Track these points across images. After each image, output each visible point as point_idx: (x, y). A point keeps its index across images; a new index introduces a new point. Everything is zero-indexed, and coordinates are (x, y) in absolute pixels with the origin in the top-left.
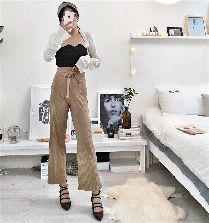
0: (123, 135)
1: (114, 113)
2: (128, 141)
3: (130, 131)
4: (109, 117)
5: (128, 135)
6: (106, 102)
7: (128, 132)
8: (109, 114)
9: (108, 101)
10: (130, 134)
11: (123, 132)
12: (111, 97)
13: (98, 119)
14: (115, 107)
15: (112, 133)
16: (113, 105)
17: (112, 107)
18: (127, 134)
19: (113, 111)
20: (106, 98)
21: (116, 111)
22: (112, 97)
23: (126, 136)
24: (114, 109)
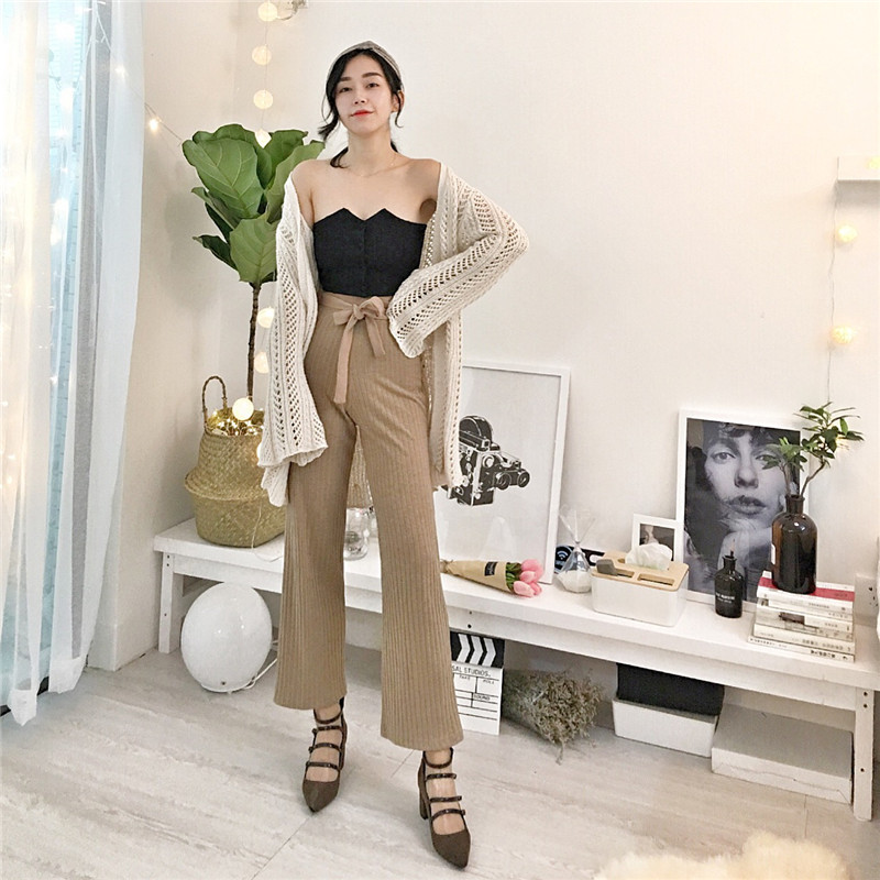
0: (766, 619)
1: (752, 508)
2: (789, 653)
3: (799, 604)
4: (724, 521)
5: (793, 624)
6: (714, 457)
7: (795, 611)
8: (724, 509)
9: (723, 456)
10: (801, 621)
11: (767, 605)
12: (739, 439)
13: (678, 525)
14: (753, 484)
15: (731, 595)
16: (747, 475)
17: (740, 482)
18: (784, 617)
19: (743, 500)
20: (714, 443)
21: (758, 503)
22: (744, 443)
23: (782, 624)
24: (749, 493)
